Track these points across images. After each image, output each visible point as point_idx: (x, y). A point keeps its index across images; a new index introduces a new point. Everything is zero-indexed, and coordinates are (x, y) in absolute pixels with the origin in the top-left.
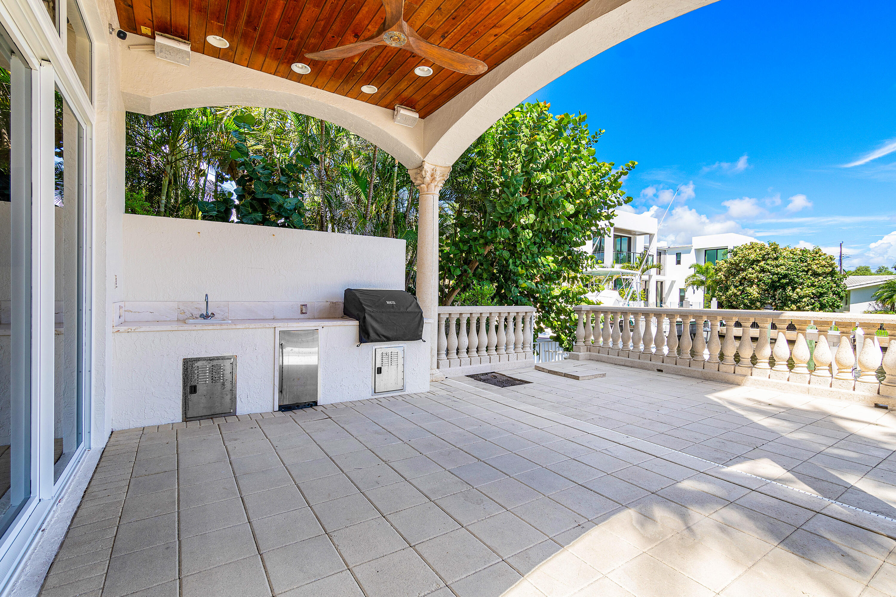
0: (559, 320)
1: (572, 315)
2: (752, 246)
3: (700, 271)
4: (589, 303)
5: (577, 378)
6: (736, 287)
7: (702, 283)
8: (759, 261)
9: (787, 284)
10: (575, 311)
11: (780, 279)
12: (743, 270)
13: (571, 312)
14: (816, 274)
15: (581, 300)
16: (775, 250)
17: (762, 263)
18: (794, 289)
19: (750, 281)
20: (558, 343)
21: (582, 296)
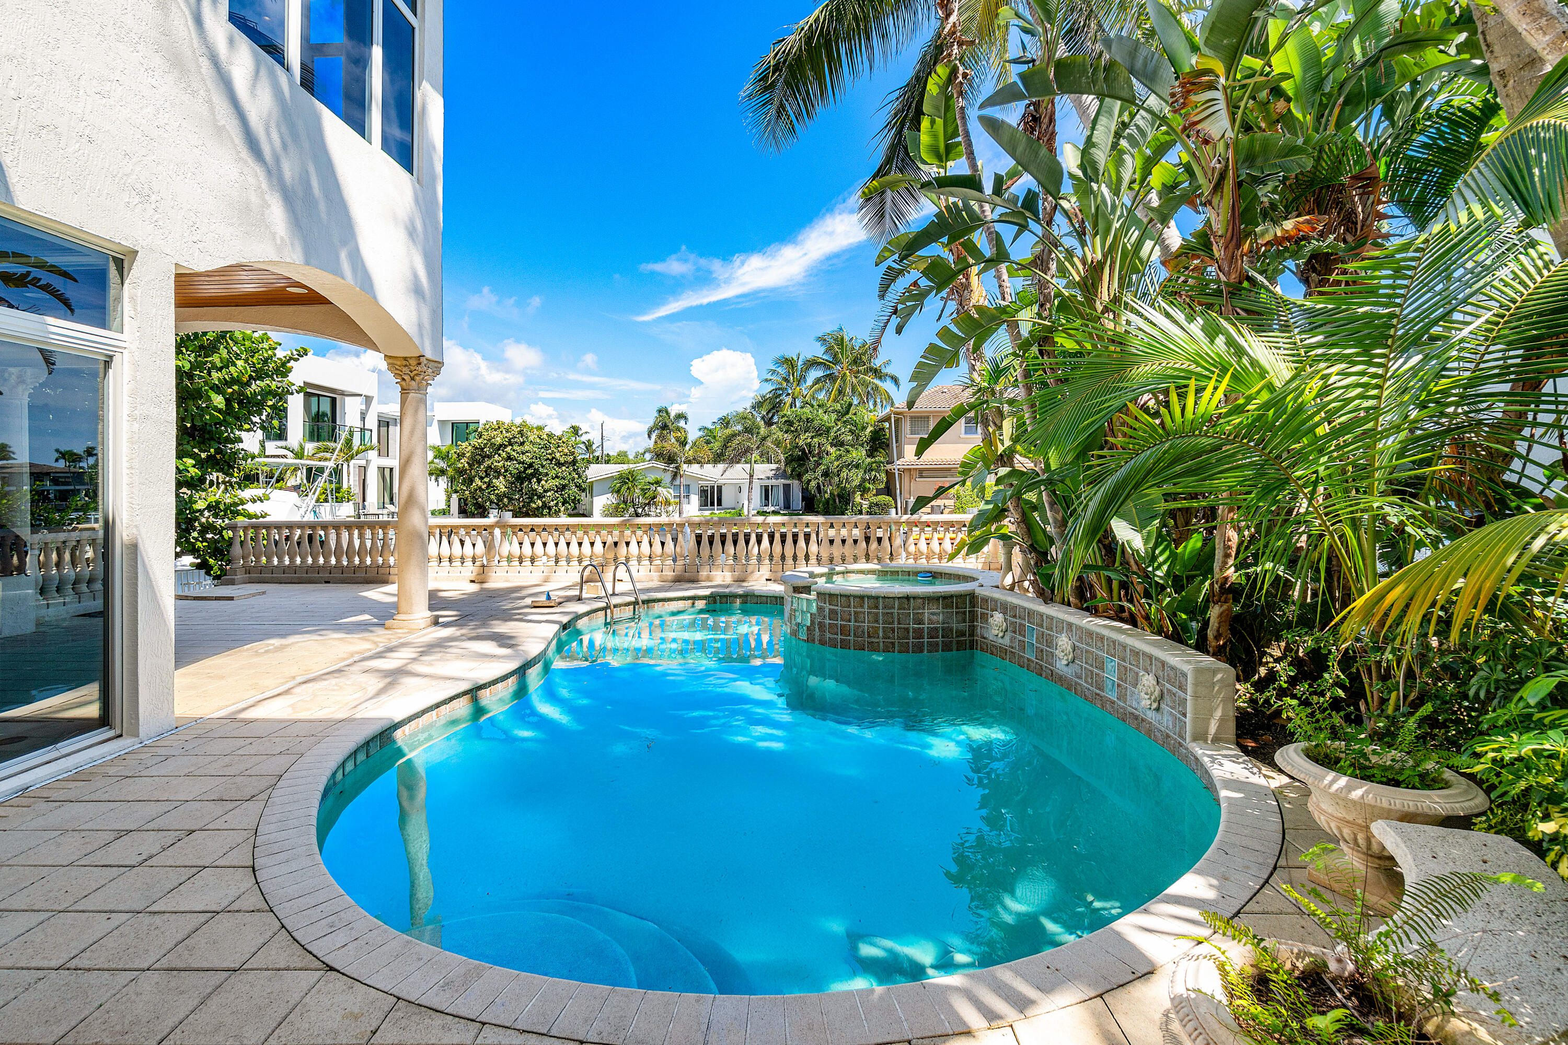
0: (205, 540)
1: (224, 532)
2: (499, 426)
3: (442, 455)
4: (250, 516)
5: (231, 599)
6: (481, 478)
7: (443, 472)
8: (506, 446)
9: (533, 475)
10: (228, 528)
11: (526, 469)
12: (489, 457)
13: (223, 529)
14: (559, 464)
15: (238, 513)
16: (521, 433)
17: (508, 449)
18: (539, 481)
19: (496, 471)
20: (203, 572)
21: (240, 508)
